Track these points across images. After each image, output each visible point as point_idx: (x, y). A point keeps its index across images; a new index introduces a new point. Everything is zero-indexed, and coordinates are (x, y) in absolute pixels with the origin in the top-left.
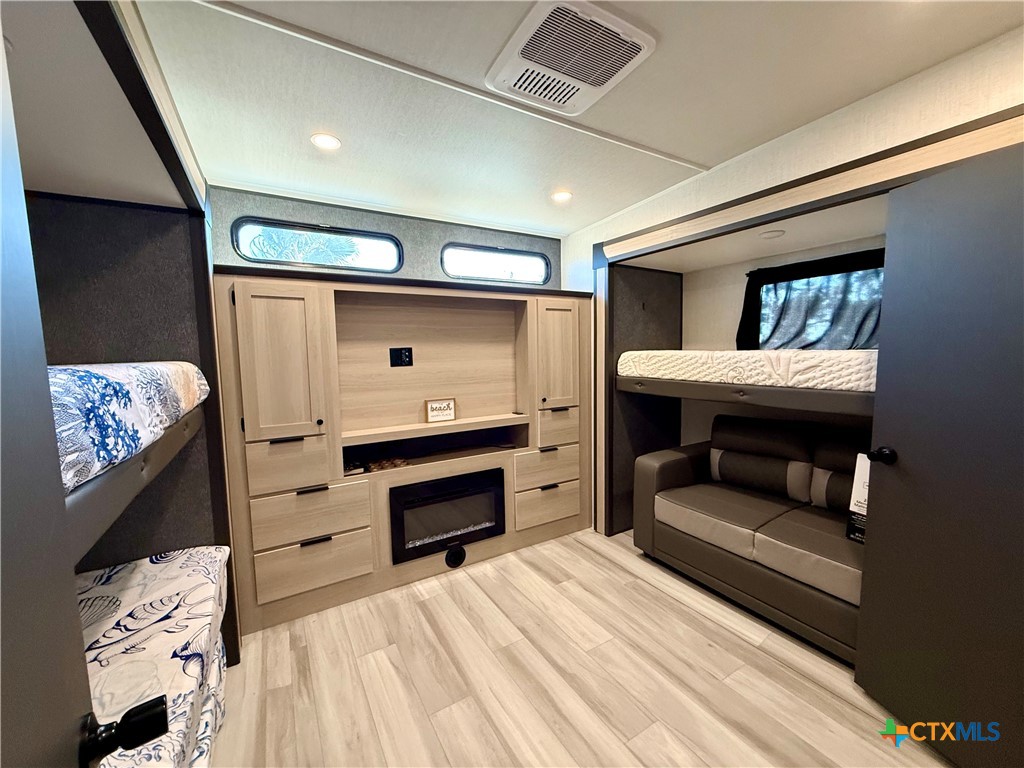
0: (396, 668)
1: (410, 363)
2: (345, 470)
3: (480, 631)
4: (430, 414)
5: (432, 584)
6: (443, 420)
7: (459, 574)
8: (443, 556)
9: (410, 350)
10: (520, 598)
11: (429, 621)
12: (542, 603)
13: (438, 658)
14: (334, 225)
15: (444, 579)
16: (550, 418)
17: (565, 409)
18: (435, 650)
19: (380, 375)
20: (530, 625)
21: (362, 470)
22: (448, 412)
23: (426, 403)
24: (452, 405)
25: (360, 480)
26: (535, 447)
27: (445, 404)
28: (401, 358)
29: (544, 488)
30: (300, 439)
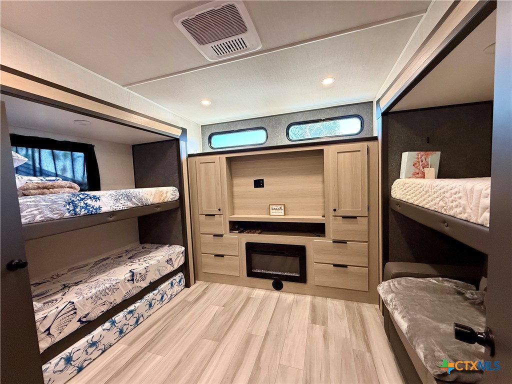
0: (214, 315)
1: (263, 186)
2: (230, 230)
3: (253, 321)
4: (271, 211)
5: (262, 292)
6: (277, 215)
7: (276, 294)
8: (271, 281)
9: (263, 180)
10: (286, 318)
11: (243, 306)
12: (292, 327)
13: (228, 321)
14: (239, 129)
15: (268, 292)
16: (341, 222)
17: (355, 217)
18: (231, 318)
19: (250, 191)
20: (274, 332)
21: (237, 232)
22: (280, 211)
23: (270, 205)
24: (283, 208)
25: (236, 236)
26: (329, 239)
27: (279, 207)
28: (259, 184)
29: (335, 265)
30: (214, 215)
